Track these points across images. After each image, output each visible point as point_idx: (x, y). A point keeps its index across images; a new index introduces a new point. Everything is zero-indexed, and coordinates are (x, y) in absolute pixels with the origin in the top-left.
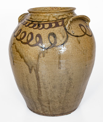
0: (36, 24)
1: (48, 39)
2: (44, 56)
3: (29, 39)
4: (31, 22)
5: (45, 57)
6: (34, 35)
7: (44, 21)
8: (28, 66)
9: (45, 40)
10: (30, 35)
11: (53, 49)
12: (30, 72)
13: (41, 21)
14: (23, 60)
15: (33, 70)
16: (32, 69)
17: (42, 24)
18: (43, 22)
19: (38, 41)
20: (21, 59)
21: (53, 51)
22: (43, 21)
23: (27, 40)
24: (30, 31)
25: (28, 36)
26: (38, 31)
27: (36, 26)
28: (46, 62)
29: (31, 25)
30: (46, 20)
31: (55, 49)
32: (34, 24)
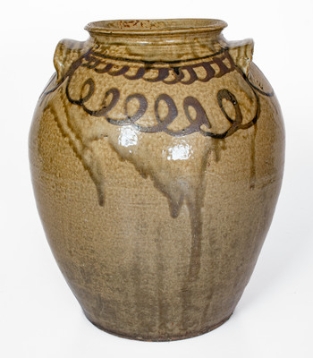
0: (167, 69)
1: (219, 108)
2: (217, 159)
3: (163, 115)
4: (142, 65)
5: (219, 162)
6: (175, 101)
7: (185, 57)
8: (169, 197)
9: (214, 111)
10: (162, 103)
11: (238, 136)
12: (174, 215)
13: (175, 59)
14: (152, 182)
15: (185, 207)
16: (181, 203)
17: (184, 67)
18: (184, 61)
19: (194, 117)
20: (144, 180)
21: (239, 142)
22: (182, 59)
23: (158, 117)
24: (156, 91)
25: (156, 107)
26: (183, 89)
27: (168, 74)
28: (222, 175)
29: (152, 74)
30: (190, 57)
31: (241, 135)
32: (160, 69)
